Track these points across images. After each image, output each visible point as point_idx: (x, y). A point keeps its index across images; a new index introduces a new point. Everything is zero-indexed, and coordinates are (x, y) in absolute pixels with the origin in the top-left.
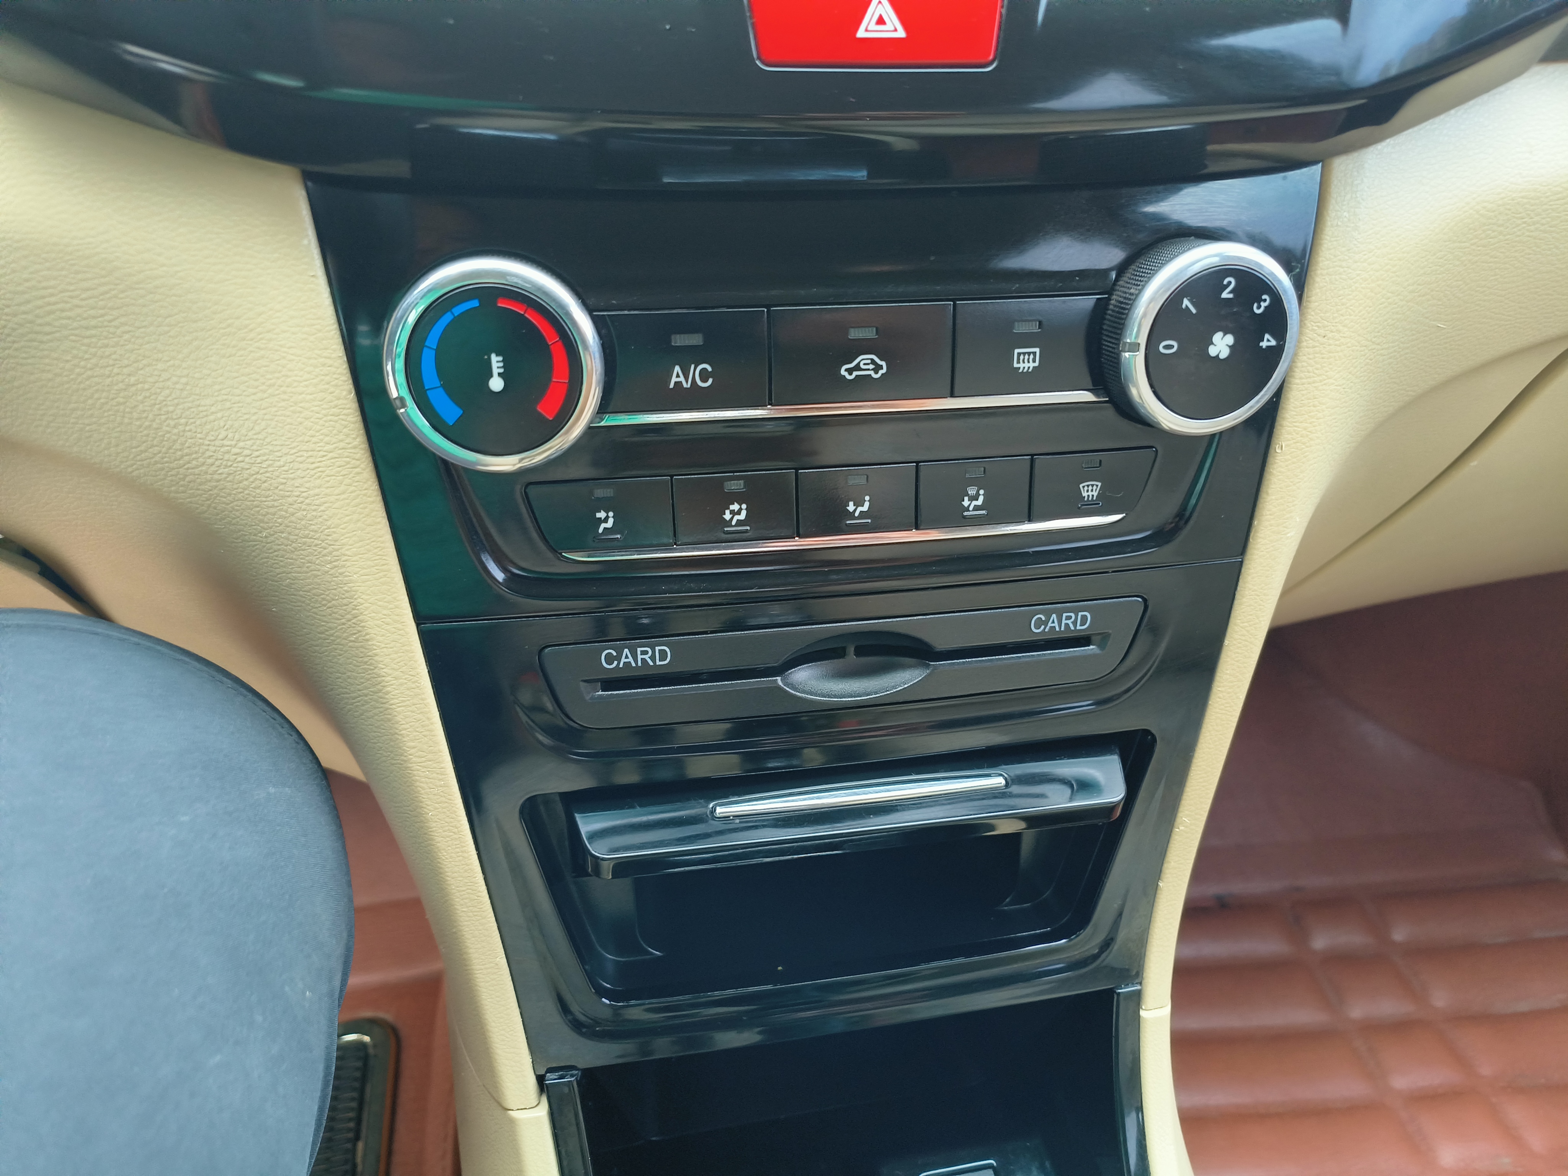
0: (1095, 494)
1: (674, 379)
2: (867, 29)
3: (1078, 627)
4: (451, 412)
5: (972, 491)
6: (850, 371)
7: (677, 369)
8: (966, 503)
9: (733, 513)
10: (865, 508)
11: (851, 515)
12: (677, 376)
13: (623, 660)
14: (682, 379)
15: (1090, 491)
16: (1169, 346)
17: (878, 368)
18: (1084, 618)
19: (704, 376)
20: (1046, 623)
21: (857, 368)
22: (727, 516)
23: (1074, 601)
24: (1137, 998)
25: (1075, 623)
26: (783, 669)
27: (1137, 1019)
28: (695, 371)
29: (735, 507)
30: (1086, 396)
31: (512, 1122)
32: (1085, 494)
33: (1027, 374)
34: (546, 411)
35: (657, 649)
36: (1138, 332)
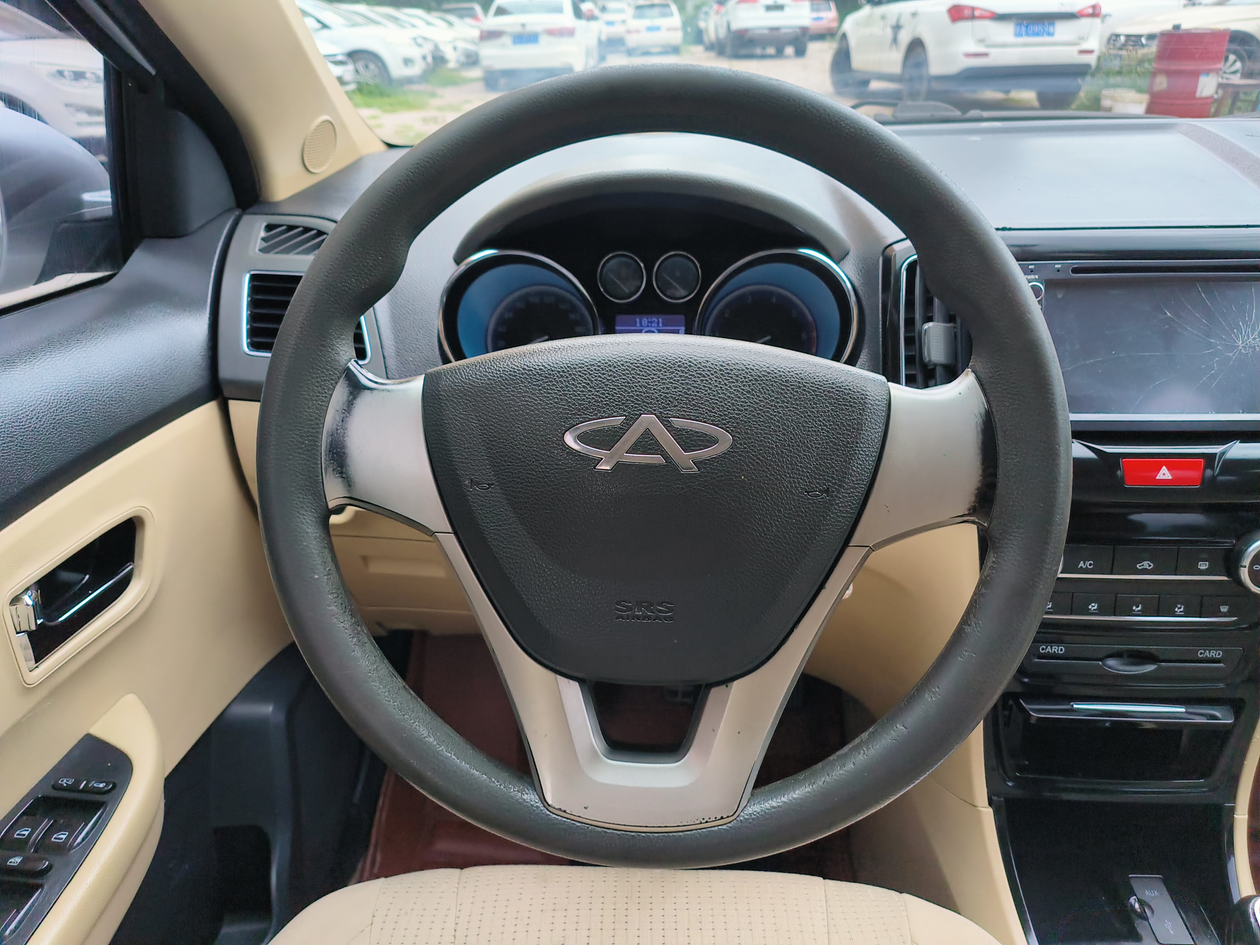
0: (1226, 610)
1: (1080, 565)
2: (1160, 476)
3: (1217, 656)
5: (1179, 606)
6: (1140, 566)
7: (1082, 562)
8: (1176, 609)
9: (1092, 606)
10: (1139, 608)
11: (1134, 611)
12: (1081, 564)
13: (1047, 650)
14: (1083, 565)
15: (1224, 609)
16: (1257, 567)
17: (1150, 566)
18: (1219, 654)
19: (1090, 565)
20: (1204, 654)
21: (1143, 565)
22: (1090, 607)
23: (1216, 647)
25: (1215, 655)
26: (1102, 660)
27: (1232, 818)
28: (1088, 563)
29: (1093, 604)
30: (1225, 578)
31: (979, 812)
32: (1222, 610)
33: (1204, 570)
35: (1060, 648)
36: (1247, 562)
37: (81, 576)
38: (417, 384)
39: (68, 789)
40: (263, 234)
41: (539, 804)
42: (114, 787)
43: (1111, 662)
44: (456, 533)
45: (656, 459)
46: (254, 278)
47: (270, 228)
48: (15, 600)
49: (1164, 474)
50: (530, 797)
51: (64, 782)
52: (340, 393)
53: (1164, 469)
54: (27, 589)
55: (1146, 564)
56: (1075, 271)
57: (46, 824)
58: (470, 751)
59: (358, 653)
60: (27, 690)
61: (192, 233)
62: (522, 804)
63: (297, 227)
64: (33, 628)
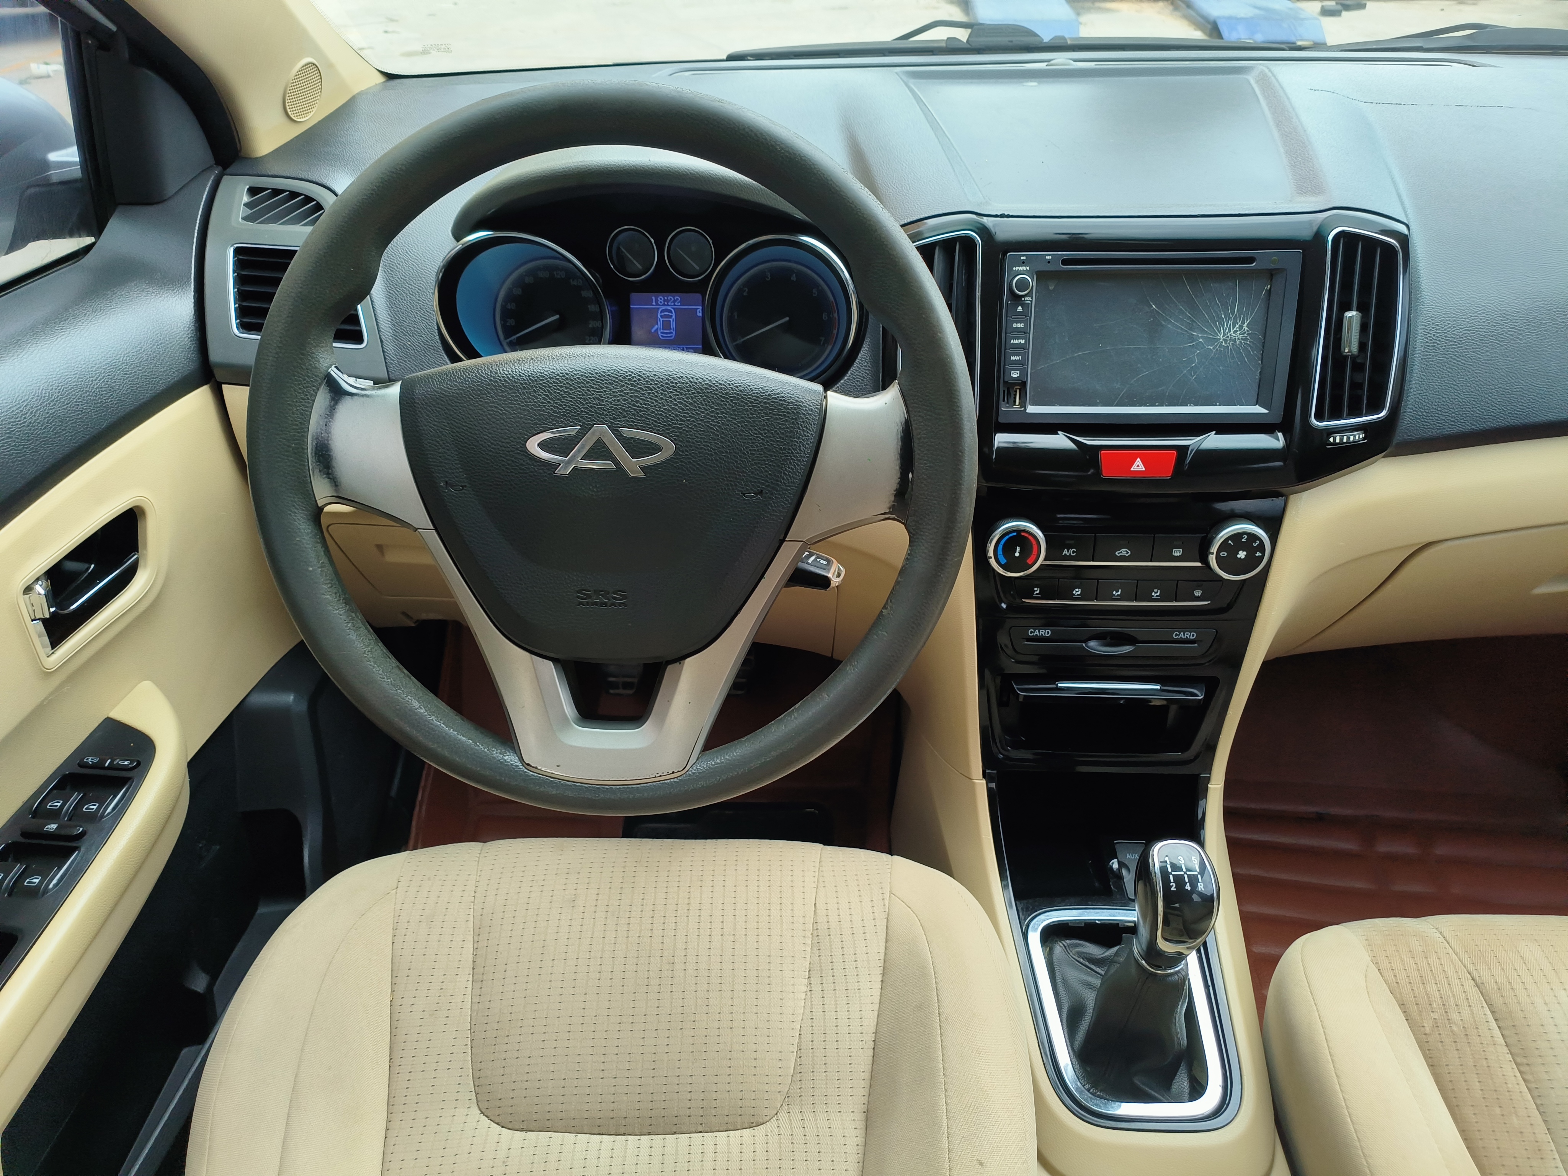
0: (1200, 595)
1: (1064, 553)
2: (1134, 468)
3: (1191, 638)
4: (1003, 561)
5: (1156, 590)
6: (1119, 553)
7: (1066, 550)
8: (1153, 594)
9: (1076, 592)
10: (1119, 593)
11: (1114, 595)
12: (1065, 552)
13: (1035, 633)
14: (1067, 553)
15: (1198, 593)
16: (1224, 554)
17: (1128, 553)
18: (1193, 635)
19: (1073, 552)
20: (1179, 635)
21: (1121, 552)
22: (1074, 592)
23: (1190, 629)
24: (1208, 780)
25: (1190, 636)
26: (1085, 641)
27: (1207, 789)
28: (1071, 551)
29: (1077, 590)
30: (1199, 564)
31: (974, 783)
32: (1196, 594)
33: (1177, 557)
34: (1029, 562)
35: (1047, 631)
36: (1214, 549)
37: (86, 565)
38: (395, 390)
39: (94, 766)
40: (246, 199)
41: (519, 764)
42: (139, 764)
43: (1092, 644)
44: (436, 529)
45: (609, 465)
46: (238, 251)
47: (253, 191)
48: (28, 590)
49: (1138, 466)
50: (511, 758)
51: (90, 760)
52: (322, 399)
53: (1138, 462)
54: (38, 579)
55: (1124, 552)
56: (1065, 262)
57: (75, 797)
58: (457, 719)
59: (353, 636)
60: (47, 674)
61: (169, 198)
62: (504, 764)
63: (283, 191)
64: (47, 616)
